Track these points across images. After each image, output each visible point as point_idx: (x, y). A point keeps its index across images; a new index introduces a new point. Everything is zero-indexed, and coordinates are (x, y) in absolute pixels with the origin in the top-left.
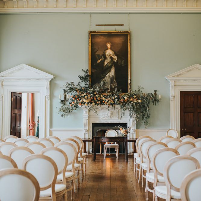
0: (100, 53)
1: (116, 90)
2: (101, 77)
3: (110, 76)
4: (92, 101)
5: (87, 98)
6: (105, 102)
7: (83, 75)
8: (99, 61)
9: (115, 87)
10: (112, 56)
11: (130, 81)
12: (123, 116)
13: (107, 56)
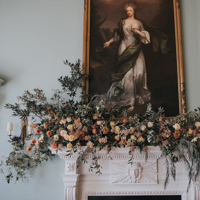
0: (109, 25)
1: (149, 109)
2: (113, 80)
3: (133, 77)
4: (87, 138)
5: (74, 130)
6: (120, 140)
7: (67, 72)
8: (108, 43)
9: (146, 103)
10: (139, 32)
11: (184, 86)
12: (171, 177)
13: (127, 33)
